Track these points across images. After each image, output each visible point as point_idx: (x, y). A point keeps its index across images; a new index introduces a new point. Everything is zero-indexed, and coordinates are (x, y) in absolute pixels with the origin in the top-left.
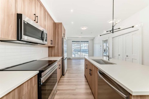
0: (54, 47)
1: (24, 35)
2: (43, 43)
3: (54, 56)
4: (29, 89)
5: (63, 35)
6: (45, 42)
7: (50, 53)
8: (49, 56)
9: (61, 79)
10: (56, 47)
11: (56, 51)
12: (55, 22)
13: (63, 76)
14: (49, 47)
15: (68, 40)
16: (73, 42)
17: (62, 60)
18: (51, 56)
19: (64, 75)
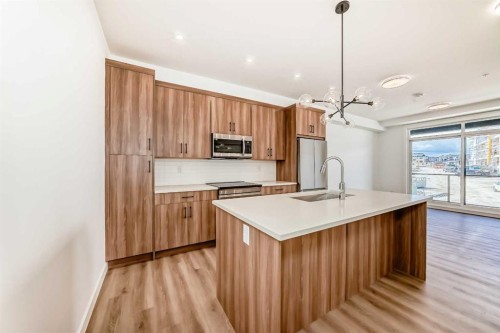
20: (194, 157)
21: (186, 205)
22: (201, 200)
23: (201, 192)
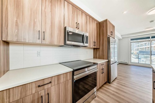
0: (99, 48)
1: (67, 41)
2: (84, 45)
3: (99, 58)
4: (65, 81)
5: (109, 34)
6: (86, 45)
7: (95, 55)
8: (94, 58)
9: (105, 86)
10: (101, 48)
11: (101, 53)
12: (100, 21)
13: (108, 84)
14: (94, 49)
15: (123, 38)
16: (132, 40)
17: (108, 64)
18: (96, 58)
19: (110, 83)
20: (51, 45)
21: (42, 93)
22: (58, 83)
23: (58, 76)
